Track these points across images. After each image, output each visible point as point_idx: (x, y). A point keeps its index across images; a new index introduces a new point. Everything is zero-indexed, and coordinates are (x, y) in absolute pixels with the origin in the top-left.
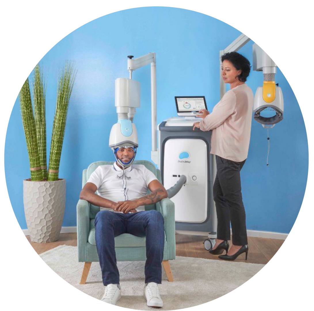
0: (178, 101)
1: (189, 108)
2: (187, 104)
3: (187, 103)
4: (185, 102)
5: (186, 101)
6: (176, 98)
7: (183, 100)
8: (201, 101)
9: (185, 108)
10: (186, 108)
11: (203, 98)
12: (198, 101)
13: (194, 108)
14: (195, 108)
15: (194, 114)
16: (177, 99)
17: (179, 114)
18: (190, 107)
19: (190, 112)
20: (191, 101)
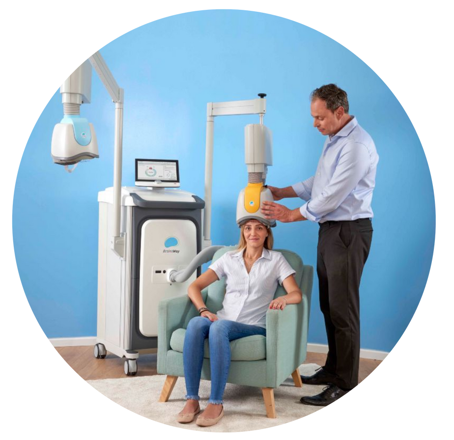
0: (138, 165)
1: (153, 176)
2: (151, 171)
3: (151, 168)
4: (149, 168)
5: (149, 166)
6: (137, 160)
7: (146, 164)
8: (172, 166)
9: (147, 175)
10: (149, 176)
11: (175, 163)
12: (167, 166)
13: (161, 175)
14: (162, 177)
15: (158, 183)
16: (138, 162)
17: (138, 183)
18: (155, 175)
19: (153, 181)
20: (158, 166)
